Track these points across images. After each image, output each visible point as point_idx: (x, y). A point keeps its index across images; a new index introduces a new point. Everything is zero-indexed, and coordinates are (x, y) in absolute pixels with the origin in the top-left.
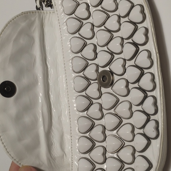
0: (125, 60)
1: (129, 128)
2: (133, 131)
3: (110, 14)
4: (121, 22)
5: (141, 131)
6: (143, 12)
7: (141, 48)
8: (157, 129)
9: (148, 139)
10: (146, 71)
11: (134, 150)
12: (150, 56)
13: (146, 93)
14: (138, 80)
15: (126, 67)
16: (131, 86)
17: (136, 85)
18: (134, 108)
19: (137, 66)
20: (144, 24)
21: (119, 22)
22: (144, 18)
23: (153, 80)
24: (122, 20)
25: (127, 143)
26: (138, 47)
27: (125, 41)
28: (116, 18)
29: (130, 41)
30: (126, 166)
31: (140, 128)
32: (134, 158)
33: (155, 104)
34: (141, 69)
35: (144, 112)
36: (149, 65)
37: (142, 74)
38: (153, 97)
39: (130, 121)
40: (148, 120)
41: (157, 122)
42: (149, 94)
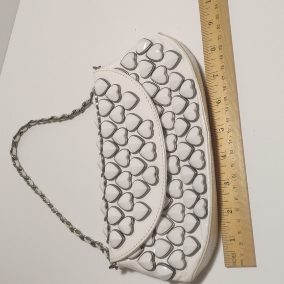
0: (176, 136)
1: (180, 207)
2: (183, 211)
3: (161, 87)
4: (172, 96)
5: (191, 211)
6: (193, 86)
7: (192, 124)
8: (206, 208)
9: (198, 218)
10: (196, 148)
11: (184, 231)
12: (201, 134)
13: (196, 171)
14: (189, 158)
15: (178, 143)
16: (182, 164)
17: (187, 163)
18: (185, 187)
19: (188, 143)
20: (195, 100)
21: (170, 95)
22: (195, 93)
23: (203, 158)
24: (174, 94)
25: (177, 224)
26: (190, 124)
27: (177, 117)
28: (167, 91)
29: (181, 116)
30: (176, 248)
31: (190, 208)
32: (183, 239)
33: (205, 182)
34: (192, 146)
35: (194, 191)
36: (199, 142)
37: (193, 152)
38: (203, 175)
39: (181, 200)
40: (198, 199)
41: (206, 201)
42: (199, 172)
